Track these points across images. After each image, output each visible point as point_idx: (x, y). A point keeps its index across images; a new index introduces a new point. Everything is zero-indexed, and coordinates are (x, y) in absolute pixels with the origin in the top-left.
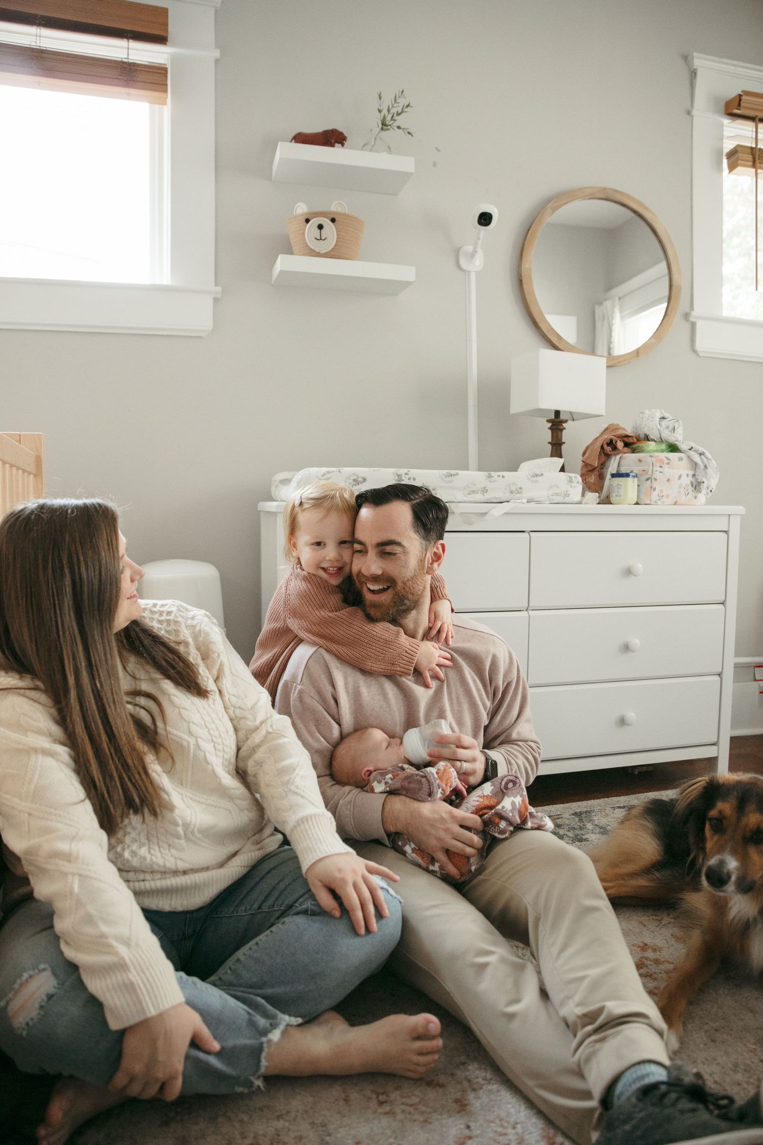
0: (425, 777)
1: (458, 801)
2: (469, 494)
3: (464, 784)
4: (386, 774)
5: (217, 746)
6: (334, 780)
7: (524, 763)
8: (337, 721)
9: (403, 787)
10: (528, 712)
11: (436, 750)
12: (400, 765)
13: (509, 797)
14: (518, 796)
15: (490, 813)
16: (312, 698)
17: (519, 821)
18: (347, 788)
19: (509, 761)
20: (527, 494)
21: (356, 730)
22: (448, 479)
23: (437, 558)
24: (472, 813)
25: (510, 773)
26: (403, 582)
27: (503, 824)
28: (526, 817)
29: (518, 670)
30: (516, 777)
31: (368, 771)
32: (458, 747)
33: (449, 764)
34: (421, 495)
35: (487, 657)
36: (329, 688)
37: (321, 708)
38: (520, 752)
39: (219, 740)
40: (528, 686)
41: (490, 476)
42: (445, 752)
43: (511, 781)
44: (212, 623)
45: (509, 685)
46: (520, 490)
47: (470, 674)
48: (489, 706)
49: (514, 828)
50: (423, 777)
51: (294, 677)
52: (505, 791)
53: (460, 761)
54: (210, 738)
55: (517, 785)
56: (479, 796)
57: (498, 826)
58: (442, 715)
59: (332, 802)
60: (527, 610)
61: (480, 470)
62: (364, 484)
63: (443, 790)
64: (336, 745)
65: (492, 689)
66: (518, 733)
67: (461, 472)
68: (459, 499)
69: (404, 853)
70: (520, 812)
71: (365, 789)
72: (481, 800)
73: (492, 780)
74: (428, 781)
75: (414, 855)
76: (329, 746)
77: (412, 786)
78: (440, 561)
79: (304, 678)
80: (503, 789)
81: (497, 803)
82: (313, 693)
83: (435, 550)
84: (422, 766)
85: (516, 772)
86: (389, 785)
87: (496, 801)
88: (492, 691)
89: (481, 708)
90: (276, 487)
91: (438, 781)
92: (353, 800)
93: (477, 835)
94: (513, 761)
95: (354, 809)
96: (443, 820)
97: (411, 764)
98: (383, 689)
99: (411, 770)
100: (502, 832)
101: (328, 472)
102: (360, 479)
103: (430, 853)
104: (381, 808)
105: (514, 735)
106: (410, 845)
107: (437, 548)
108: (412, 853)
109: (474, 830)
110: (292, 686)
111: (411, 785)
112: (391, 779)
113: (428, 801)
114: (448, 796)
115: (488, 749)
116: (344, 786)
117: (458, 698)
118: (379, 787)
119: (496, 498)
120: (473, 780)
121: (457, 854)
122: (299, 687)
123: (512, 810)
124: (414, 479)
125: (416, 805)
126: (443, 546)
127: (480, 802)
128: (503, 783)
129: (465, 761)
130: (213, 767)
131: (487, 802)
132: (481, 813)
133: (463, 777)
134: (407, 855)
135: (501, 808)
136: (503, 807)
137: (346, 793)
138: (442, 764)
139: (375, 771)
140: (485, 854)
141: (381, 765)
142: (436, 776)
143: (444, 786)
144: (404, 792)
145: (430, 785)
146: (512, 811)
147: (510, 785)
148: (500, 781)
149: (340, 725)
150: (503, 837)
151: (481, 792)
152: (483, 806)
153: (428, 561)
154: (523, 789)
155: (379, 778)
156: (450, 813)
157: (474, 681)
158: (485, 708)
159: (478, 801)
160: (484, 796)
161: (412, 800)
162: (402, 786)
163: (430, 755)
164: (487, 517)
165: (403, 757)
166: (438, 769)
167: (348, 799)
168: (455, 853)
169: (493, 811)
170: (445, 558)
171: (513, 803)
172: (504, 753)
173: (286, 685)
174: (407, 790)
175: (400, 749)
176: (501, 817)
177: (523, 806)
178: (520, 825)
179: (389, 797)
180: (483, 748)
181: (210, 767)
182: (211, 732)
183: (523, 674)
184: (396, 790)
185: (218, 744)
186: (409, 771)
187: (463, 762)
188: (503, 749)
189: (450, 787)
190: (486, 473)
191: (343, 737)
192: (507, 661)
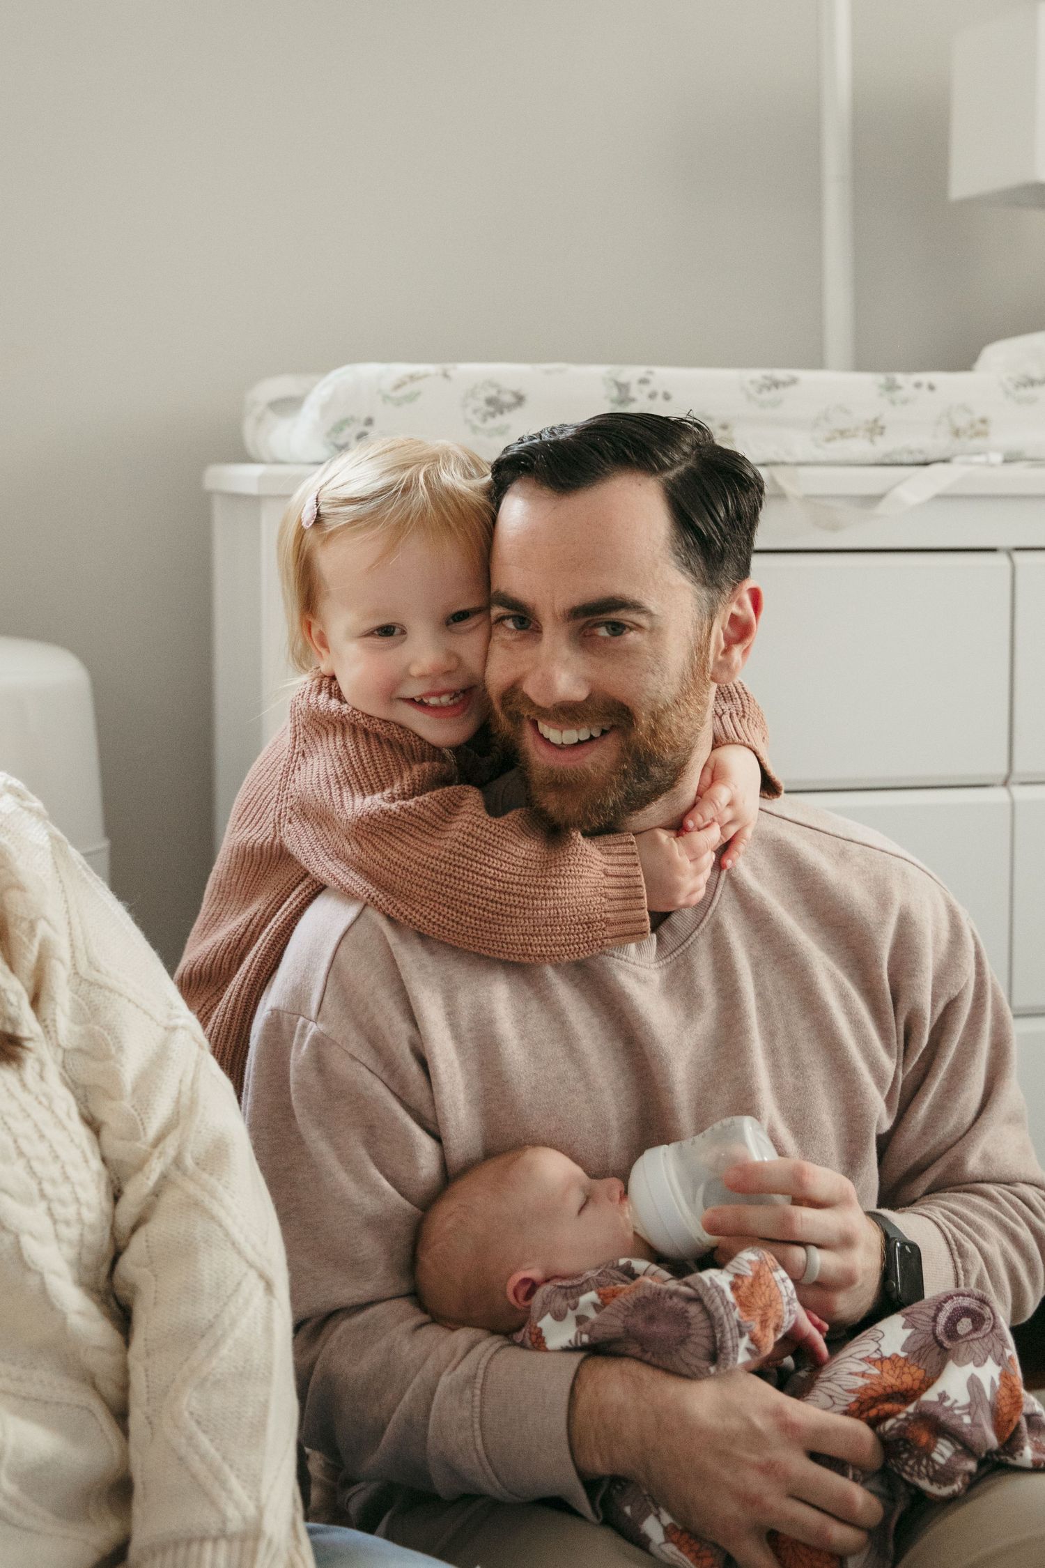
0: (697, 1300)
1: (803, 1374)
2: (829, 440)
3: (816, 1318)
4: (580, 1290)
5: (59, 1210)
6: (425, 1310)
7: (1004, 1254)
8: (431, 1126)
9: (630, 1334)
10: (1012, 1093)
11: (729, 1213)
12: (622, 1262)
13: (961, 1363)
14: (990, 1360)
15: (902, 1416)
16: (353, 1058)
17: (993, 1440)
18: (463, 1336)
19: (960, 1246)
20: (1003, 438)
21: (489, 1154)
22: (767, 395)
23: (741, 631)
24: (845, 1413)
25: (962, 1288)
26: (652, 714)
27: (943, 1452)
28: (1018, 1427)
29: (979, 964)
30: (983, 1301)
31: (525, 1281)
32: (797, 1201)
33: (770, 1258)
34: (686, 449)
35: (883, 923)
36: (402, 1028)
37: (379, 1089)
38: (991, 1216)
39: (64, 1191)
40: (1009, 1014)
41: (891, 387)
42: (758, 1217)
43: (967, 1312)
44: (30, 810)
45: (951, 1007)
46: (981, 428)
47: (832, 976)
48: (891, 1074)
49: (981, 1463)
50: (689, 1299)
51: (299, 995)
52: (947, 1344)
53: (803, 1244)
54: (34, 1187)
55: (987, 1327)
56: (867, 1360)
57: (930, 1459)
58: (745, 1104)
59: (417, 1380)
60: (1005, 783)
61: (860, 365)
62: (518, 412)
63: (752, 1340)
64: (429, 1202)
65: (902, 1021)
66: (986, 1158)
67: (804, 375)
68: (800, 454)
69: (642, 1542)
70: (996, 1413)
71: (519, 1337)
72: (875, 1371)
73: (908, 1310)
74: (705, 1309)
75: (671, 1549)
76: (407, 1205)
77: (661, 1328)
78: (748, 641)
79: (327, 999)
80: (942, 1338)
81: (922, 1381)
82: (355, 1043)
83: (734, 609)
84: (691, 1264)
85: (980, 1283)
86: (587, 1325)
87: (919, 1374)
88: (902, 1028)
89: (867, 1078)
90: (260, 420)
91: (737, 1313)
92: (481, 1373)
93: (863, 1483)
94: (970, 1246)
95: (482, 1404)
96: (755, 1437)
97: (657, 1257)
98: (563, 1023)
99: (654, 1278)
100: (943, 1475)
101: (413, 378)
102: (507, 398)
103: (721, 1542)
104: (565, 1398)
105: (974, 1164)
106: (658, 1516)
107: (740, 604)
108: (666, 1542)
109: (855, 1467)
110: (292, 1025)
111: (654, 1328)
112: (595, 1305)
113: (708, 1376)
114: (769, 1359)
115: (893, 1207)
116: (453, 1330)
117: (794, 1050)
118: (558, 1334)
119: (911, 452)
120: (850, 1305)
121: (807, 1546)
122: (313, 1028)
123: (969, 1406)
124: (667, 397)
125: (673, 1389)
126: (756, 596)
127: (870, 1376)
128: (942, 1319)
129: (819, 1246)
130: (42, 1278)
131: (890, 1380)
132: (873, 1412)
133: (812, 1296)
134: (653, 1548)
135: (936, 1398)
136: (943, 1397)
137: (460, 1353)
138: (748, 1258)
139: (547, 1281)
140: (891, 1546)
141: (566, 1264)
142: (730, 1296)
143: (756, 1327)
144: (635, 1349)
145: (712, 1327)
146: (970, 1408)
147: (965, 1325)
148: (932, 1313)
149: (437, 1138)
150: (945, 1491)
151: (874, 1346)
152: (880, 1390)
153: (718, 645)
154: (1002, 1339)
155: (559, 1303)
156: (778, 1413)
157: (844, 997)
158: (880, 1081)
159: (863, 1375)
160: (882, 1359)
161: (659, 1375)
162: (627, 1331)
163: (712, 1228)
164: (883, 508)
165: (630, 1235)
166: (737, 1276)
167: (463, 1369)
168: (796, 1542)
169: (911, 1409)
170: (763, 629)
171: (974, 1384)
172: (942, 1221)
173: (276, 1023)
174: (644, 1342)
175: (623, 1213)
176: (937, 1426)
177: (1005, 1392)
178: (997, 1453)
179: (590, 1362)
180: (879, 1206)
181: (33, 1281)
182: (37, 1166)
183: (995, 976)
184: (610, 1342)
185: (63, 1203)
186: (648, 1280)
187: (813, 1250)
188: (938, 1208)
189: (777, 1329)
190: (881, 378)
191: (449, 1176)
192: (945, 935)
